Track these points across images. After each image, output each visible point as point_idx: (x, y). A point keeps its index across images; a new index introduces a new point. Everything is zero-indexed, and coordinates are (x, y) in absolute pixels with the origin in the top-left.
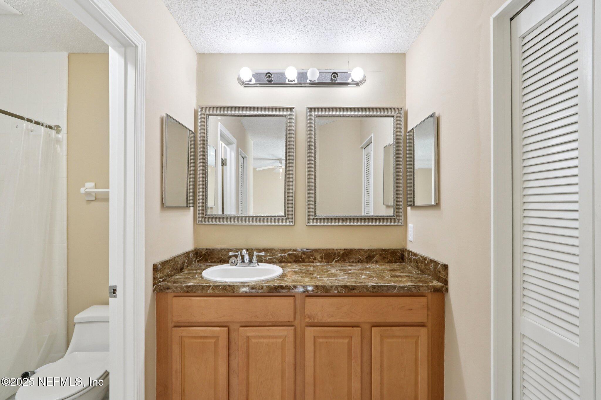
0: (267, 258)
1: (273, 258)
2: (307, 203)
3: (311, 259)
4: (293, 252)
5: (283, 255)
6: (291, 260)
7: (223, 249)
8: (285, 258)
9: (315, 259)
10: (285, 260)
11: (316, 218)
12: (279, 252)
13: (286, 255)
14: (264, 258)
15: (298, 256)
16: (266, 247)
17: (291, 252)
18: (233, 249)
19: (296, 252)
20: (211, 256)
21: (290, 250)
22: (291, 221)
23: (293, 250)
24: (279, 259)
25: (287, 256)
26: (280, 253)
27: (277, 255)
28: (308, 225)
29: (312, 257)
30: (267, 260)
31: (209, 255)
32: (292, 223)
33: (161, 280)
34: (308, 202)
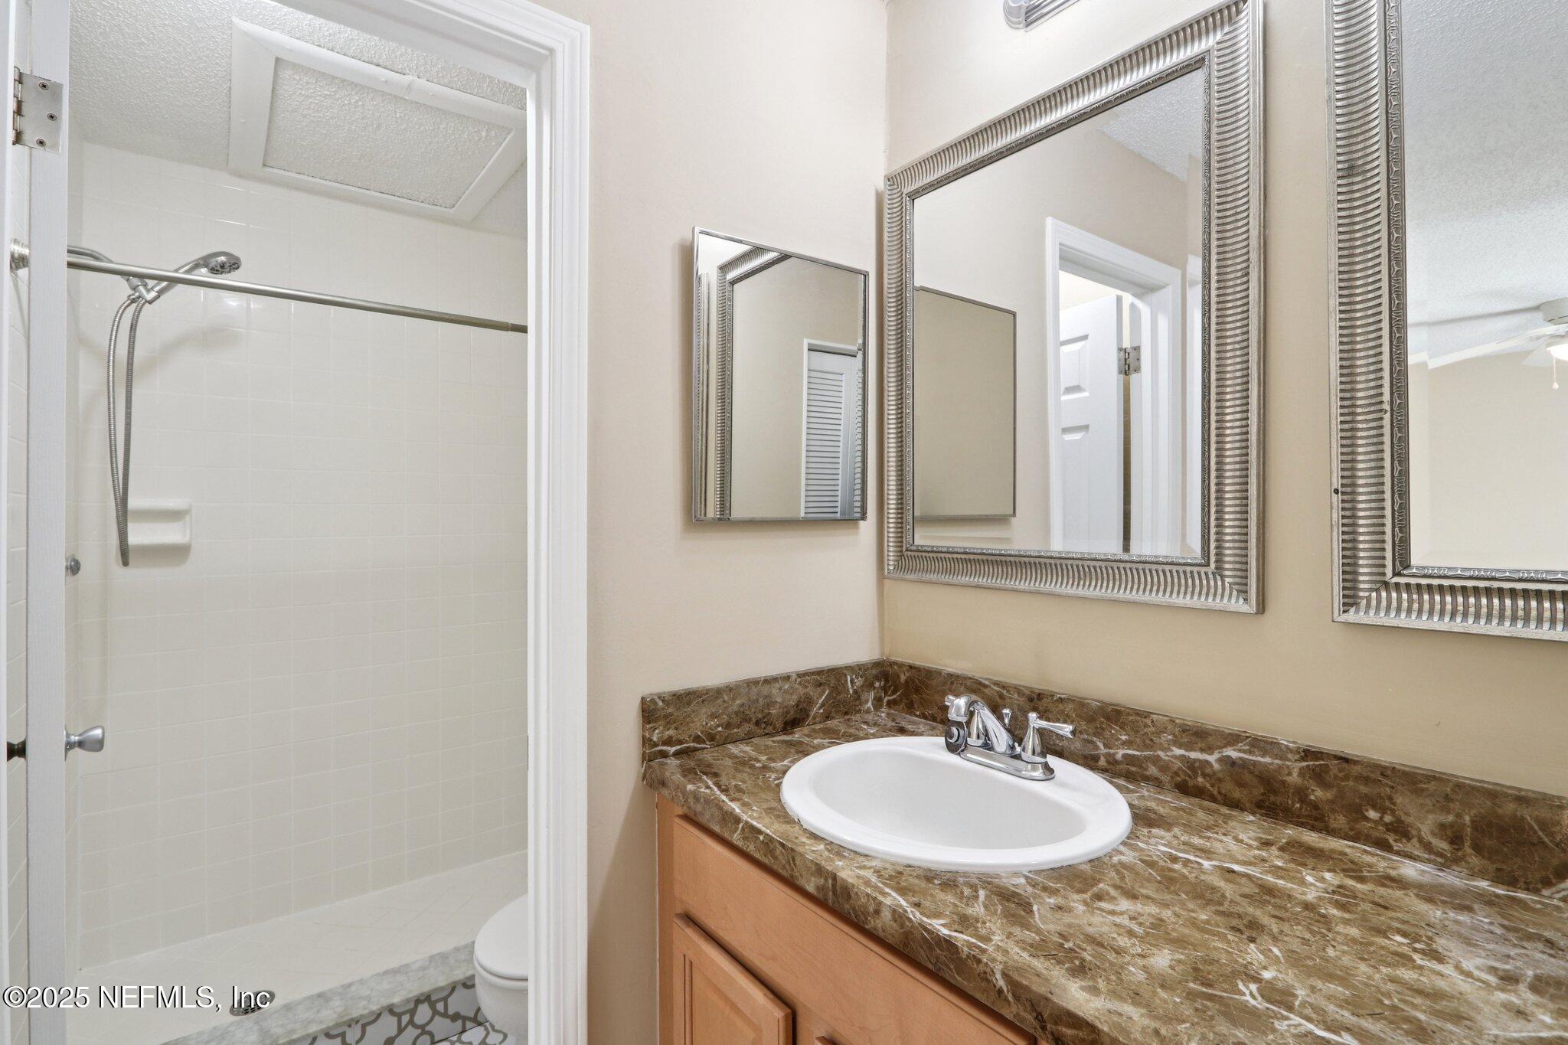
0: (1120, 753)
1: (1147, 758)
2: (1336, 491)
3: (1367, 819)
4: (1250, 752)
5: (1194, 755)
6: (1237, 794)
7: (958, 677)
8: (1208, 775)
9: (1402, 830)
10: (1208, 786)
11: (1402, 580)
12: (1174, 735)
13: (1212, 758)
14: (1105, 746)
15: (1283, 782)
16: (1114, 701)
17: (1240, 751)
18: (987, 683)
19: (1267, 760)
20: (924, 696)
21: (1233, 739)
22: (1239, 591)
23: (1252, 745)
24: (1176, 774)
25: (1216, 766)
26: (1177, 743)
27: (1164, 750)
28: (1344, 618)
29: (1374, 807)
30: (1116, 762)
31: (917, 690)
32: (1245, 600)
33: (672, 750)
34: (1343, 485)
